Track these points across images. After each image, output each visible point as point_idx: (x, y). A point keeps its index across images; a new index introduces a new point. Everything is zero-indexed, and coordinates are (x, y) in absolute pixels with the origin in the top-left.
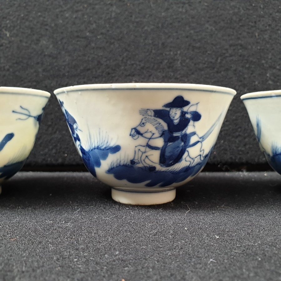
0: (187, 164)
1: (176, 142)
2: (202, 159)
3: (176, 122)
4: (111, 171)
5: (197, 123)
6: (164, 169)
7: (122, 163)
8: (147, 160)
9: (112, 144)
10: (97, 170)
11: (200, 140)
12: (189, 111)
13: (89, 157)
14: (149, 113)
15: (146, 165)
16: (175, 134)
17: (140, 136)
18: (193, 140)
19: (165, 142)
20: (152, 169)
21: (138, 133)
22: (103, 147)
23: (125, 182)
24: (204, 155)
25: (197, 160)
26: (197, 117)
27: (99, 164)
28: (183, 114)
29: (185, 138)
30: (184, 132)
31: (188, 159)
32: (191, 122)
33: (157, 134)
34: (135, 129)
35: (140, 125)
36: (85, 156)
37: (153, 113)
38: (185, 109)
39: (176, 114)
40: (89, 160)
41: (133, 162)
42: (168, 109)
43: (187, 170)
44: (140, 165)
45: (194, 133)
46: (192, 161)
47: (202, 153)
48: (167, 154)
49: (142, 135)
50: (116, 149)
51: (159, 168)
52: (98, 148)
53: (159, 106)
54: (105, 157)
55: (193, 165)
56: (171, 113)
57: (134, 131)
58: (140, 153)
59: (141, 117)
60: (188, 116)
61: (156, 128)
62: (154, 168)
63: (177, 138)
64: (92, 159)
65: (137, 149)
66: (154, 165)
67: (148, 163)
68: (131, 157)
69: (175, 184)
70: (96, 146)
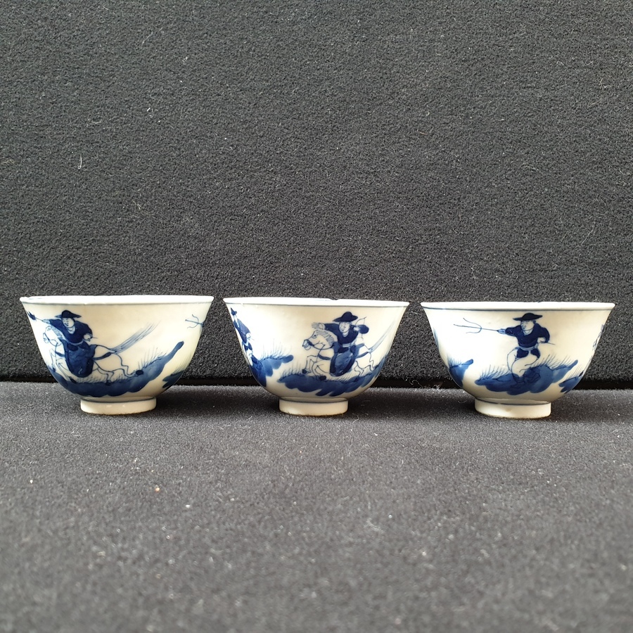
0: (357, 374)
1: (345, 353)
2: (372, 369)
3: (345, 334)
4: (282, 380)
5: (364, 335)
6: (334, 378)
7: (294, 373)
8: (318, 370)
9: (285, 354)
10: (269, 379)
11: (369, 351)
12: (357, 325)
13: (261, 366)
14: (320, 326)
15: (317, 374)
16: (345, 346)
17: (312, 347)
18: (362, 351)
19: (335, 352)
20: (323, 378)
21: (310, 344)
22: (276, 357)
23: (296, 391)
24: (374, 365)
25: (367, 371)
26: (365, 330)
27: (270, 373)
28: (352, 327)
29: (354, 350)
30: (352, 343)
31: (357, 369)
32: (360, 335)
33: (328, 346)
34: (307, 340)
35: (312, 337)
36: (256, 365)
37: (324, 327)
38: (354, 323)
39: (345, 328)
40: (260, 369)
41: (304, 371)
42: (338, 323)
43: (357, 380)
44: (311, 374)
45: (363, 345)
46: (361, 371)
47: (371, 364)
48: (337, 364)
49: (313, 346)
50: (289, 359)
51: (329, 377)
52: (271, 357)
53: (330, 321)
54: (277, 365)
55: (363, 375)
56: (340, 326)
57: (306, 342)
58: (312, 363)
59: (313, 330)
60: (356, 329)
61: (327, 340)
62: (325, 377)
63: (346, 349)
64: (264, 368)
65: (309, 359)
66: (324, 374)
67: (319, 372)
68: (303, 367)
69: (345, 394)
70: (269, 355)
